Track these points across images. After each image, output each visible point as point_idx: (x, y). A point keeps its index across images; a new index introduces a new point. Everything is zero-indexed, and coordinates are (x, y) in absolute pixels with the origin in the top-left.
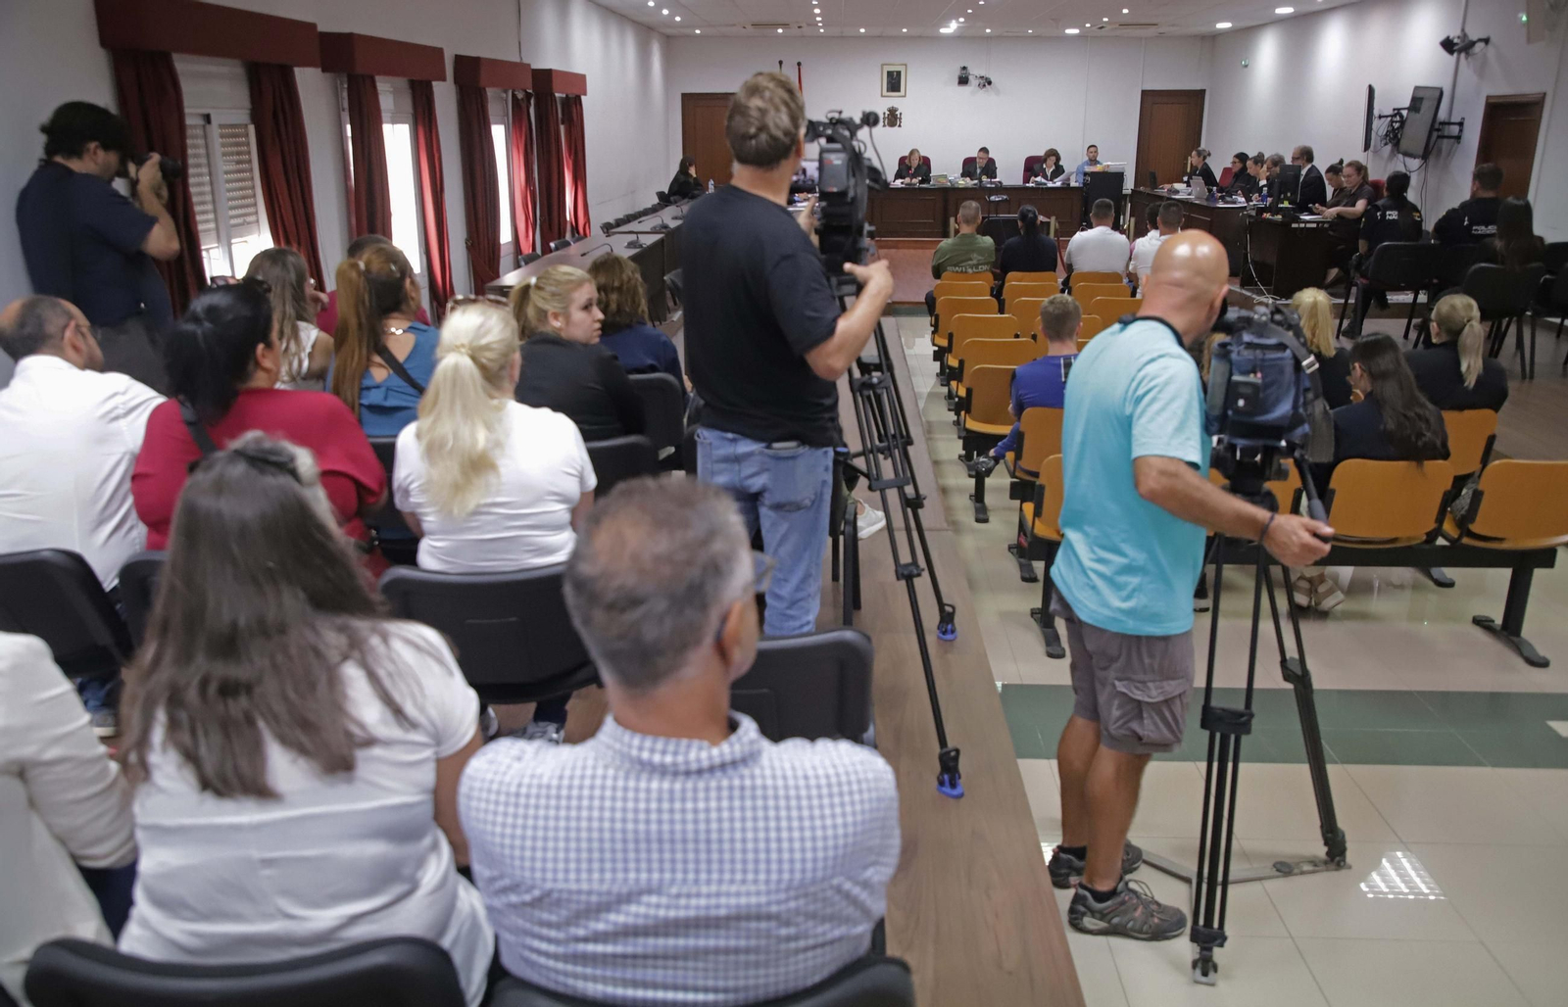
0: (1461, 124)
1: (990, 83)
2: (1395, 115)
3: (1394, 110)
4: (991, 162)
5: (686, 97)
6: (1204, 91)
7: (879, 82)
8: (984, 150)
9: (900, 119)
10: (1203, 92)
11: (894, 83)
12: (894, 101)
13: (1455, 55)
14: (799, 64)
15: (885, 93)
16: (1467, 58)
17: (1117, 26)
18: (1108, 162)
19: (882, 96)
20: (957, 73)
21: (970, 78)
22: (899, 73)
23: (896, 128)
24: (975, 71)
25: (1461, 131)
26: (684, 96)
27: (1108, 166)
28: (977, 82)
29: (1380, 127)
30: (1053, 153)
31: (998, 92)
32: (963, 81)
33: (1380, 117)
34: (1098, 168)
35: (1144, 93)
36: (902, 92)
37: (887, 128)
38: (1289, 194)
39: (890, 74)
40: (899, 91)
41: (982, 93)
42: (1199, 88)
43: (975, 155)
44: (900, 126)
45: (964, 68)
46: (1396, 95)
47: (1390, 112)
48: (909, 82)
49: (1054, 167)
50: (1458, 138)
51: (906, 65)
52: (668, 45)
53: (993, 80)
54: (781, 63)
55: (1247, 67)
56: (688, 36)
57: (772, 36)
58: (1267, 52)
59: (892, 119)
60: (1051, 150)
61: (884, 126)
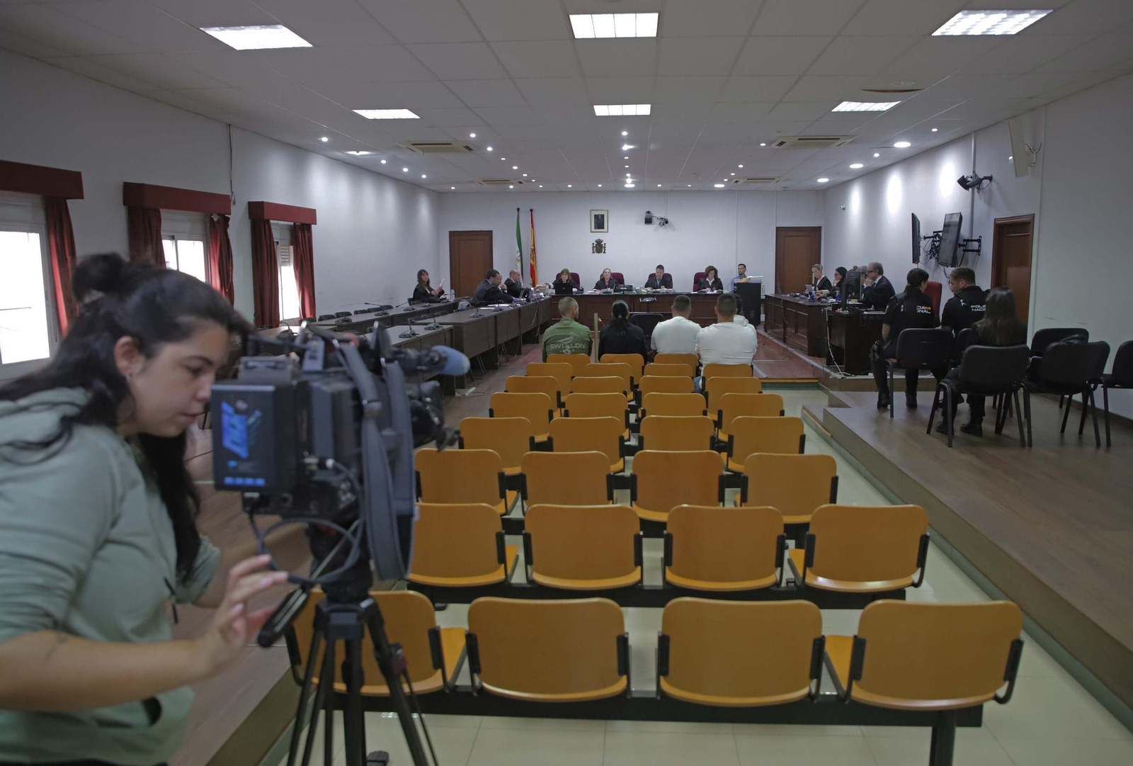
0: (979, 241)
1: (667, 222)
2: (935, 237)
3: (934, 232)
4: (669, 276)
5: (453, 234)
6: (821, 227)
7: (588, 222)
8: (660, 267)
9: (605, 247)
11: (599, 223)
12: (599, 235)
13: (970, 189)
14: (531, 210)
15: (593, 230)
16: (978, 193)
17: (746, 180)
18: (751, 277)
19: (591, 232)
20: (644, 216)
21: (654, 219)
22: (603, 216)
23: (602, 253)
24: (657, 214)
25: (980, 246)
26: (451, 233)
27: (750, 278)
28: (659, 222)
29: (925, 245)
30: (711, 269)
31: (674, 229)
32: (648, 221)
33: (925, 238)
34: (744, 280)
35: (777, 228)
36: (605, 230)
37: (596, 254)
38: (854, 294)
39: (596, 217)
40: (595, 228)
41: (663, 232)
42: (817, 226)
43: (654, 272)
44: (604, 252)
45: (648, 212)
46: (933, 222)
47: (932, 234)
48: (612, 222)
49: (714, 279)
50: (978, 251)
51: (607, 211)
52: (440, 199)
53: (669, 220)
54: (518, 209)
55: (844, 209)
56: (453, 192)
57: (511, 192)
58: (856, 199)
59: (599, 247)
60: (710, 267)
61: (593, 252)
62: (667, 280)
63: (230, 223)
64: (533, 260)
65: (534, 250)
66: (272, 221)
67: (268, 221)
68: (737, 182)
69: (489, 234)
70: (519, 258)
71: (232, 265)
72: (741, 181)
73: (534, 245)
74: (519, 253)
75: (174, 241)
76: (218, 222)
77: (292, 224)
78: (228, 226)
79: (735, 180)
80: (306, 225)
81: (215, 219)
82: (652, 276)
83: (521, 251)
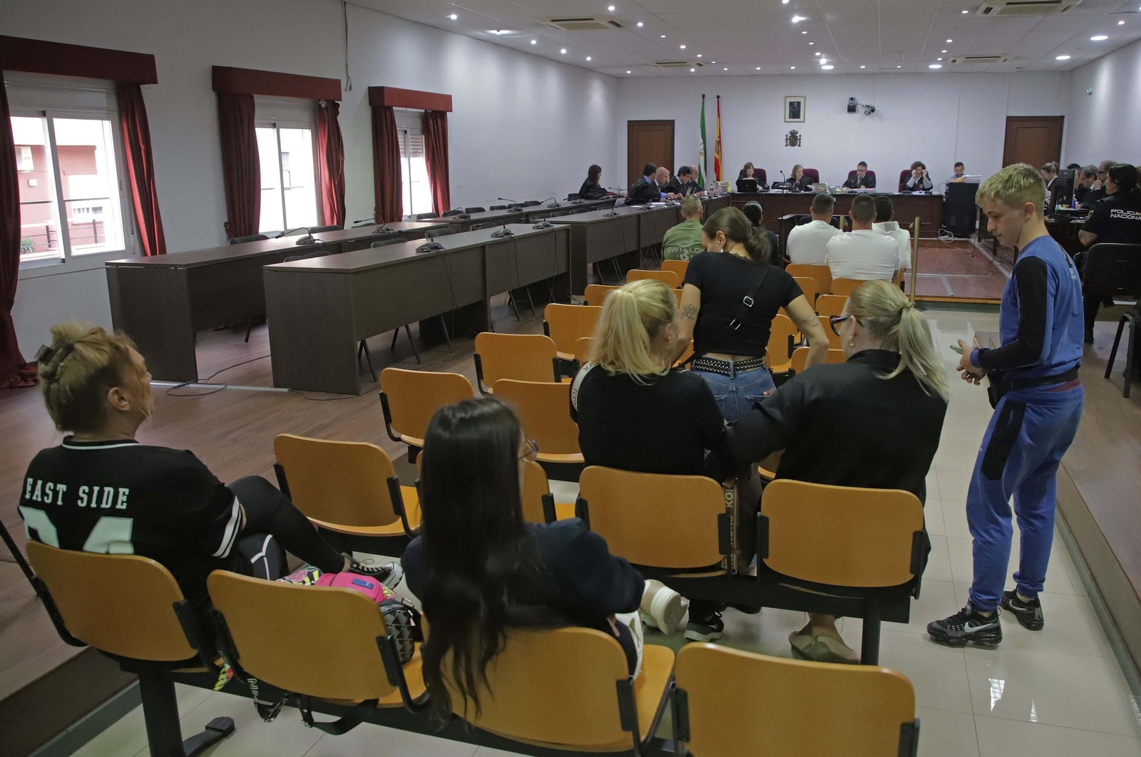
1: (873, 110)
4: (871, 174)
5: (631, 124)
6: (1064, 117)
7: (782, 110)
8: (863, 164)
9: (800, 139)
10: (1062, 118)
11: (795, 111)
12: (794, 126)
14: (718, 97)
15: (788, 119)
17: (964, 59)
18: (968, 176)
19: (785, 122)
20: (846, 103)
21: (858, 107)
22: (799, 103)
23: (797, 146)
24: (862, 101)
26: (629, 122)
27: (967, 178)
28: (864, 110)
30: (918, 165)
31: (881, 118)
32: (852, 109)
34: (959, 180)
35: (1008, 118)
36: (801, 119)
37: (789, 147)
39: (791, 104)
40: (790, 118)
41: (869, 121)
42: (1058, 115)
43: (856, 169)
44: (799, 146)
45: (852, 99)
48: (808, 111)
51: (805, 97)
52: (616, 84)
53: (877, 108)
54: (703, 96)
55: (1091, 93)
56: (629, 77)
57: (692, 76)
58: (1104, 80)
59: (793, 139)
60: (916, 163)
61: (787, 145)
62: (870, 179)
63: (340, 110)
64: (718, 154)
65: (719, 142)
66: (394, 108)
67: (390, 108)
68: (954, 61)
69: (672, 123)
70: (703, 152)
71: (343, 155)
72: (959, 61)
73: (720, 137)
74: (702, 146)
75: (276, 130)
76: (326, 108)
77: (423, 111)
78: (338, 113)
79: (951, 59)
80: (440, 112)
81: (323, 106)
82: (853, 174)
83: (705, 143)
